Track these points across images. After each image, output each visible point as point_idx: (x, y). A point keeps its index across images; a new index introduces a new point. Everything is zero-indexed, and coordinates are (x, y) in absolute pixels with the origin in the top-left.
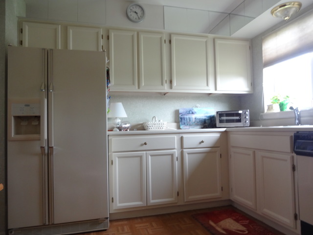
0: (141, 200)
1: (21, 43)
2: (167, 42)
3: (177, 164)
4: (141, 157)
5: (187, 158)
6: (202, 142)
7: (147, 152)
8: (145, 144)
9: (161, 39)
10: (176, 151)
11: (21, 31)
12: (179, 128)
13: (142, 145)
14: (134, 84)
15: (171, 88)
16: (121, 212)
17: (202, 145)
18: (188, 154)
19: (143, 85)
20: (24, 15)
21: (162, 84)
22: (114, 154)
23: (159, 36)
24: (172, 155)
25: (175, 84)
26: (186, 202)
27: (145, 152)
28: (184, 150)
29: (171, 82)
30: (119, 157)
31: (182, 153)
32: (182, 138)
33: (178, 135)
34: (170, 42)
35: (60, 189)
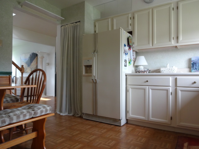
0: (144, 116)
1: (95, 32)
2: (175, 9)
3: (171, 97)
4: (145, 89)
5: (180, 94)
6: (195, 83)
7: (149, 87)
8: (147, 81)
9: (170, 8)
10: (171, 88)
11: (95, 26)
12: (190, 71)
13: (145, 82)
14: (149, 43)
15: (178, 42)
16: (134, 120)
17: (195, 85)
18: (181, 91)
19: (155, 43)
20: (99, 17)
21: (170, 41)
22: (129, 86)
23: (168, 7)
24: (167, 90)
25: (181, 38)
26: (178, 126)
27: (147, 87)
28: (177, 88)
29: (178, 38)
30: (132, 88)
31: (176, 90)
32: (176, 79)
33: (173, 76)
34: (178, 8)
35: (100, 100)
